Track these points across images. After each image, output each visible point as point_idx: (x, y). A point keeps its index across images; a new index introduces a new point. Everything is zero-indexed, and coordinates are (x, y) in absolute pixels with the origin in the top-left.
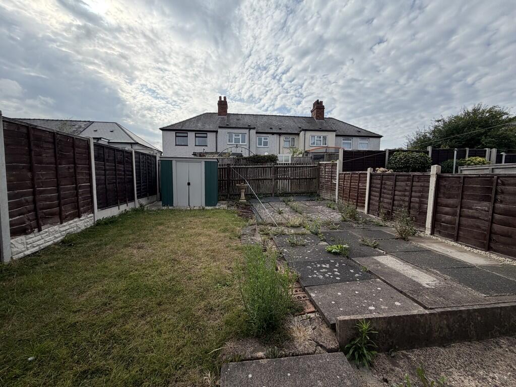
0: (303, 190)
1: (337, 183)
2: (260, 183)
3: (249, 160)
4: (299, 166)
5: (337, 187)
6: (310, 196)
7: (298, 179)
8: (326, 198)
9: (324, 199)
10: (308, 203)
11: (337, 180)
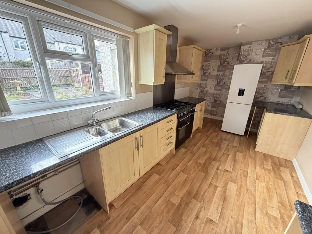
0: (63, 83)
1: (80, 79)
2: (31, 80)
3: (14, 64)
4: (57, 69)
5: (81, 81)
6: (68, 86)
7: (58, 77)
8: (77, 87)
9: (76, 87)
10: (66, 90)
11: (80, 78)
